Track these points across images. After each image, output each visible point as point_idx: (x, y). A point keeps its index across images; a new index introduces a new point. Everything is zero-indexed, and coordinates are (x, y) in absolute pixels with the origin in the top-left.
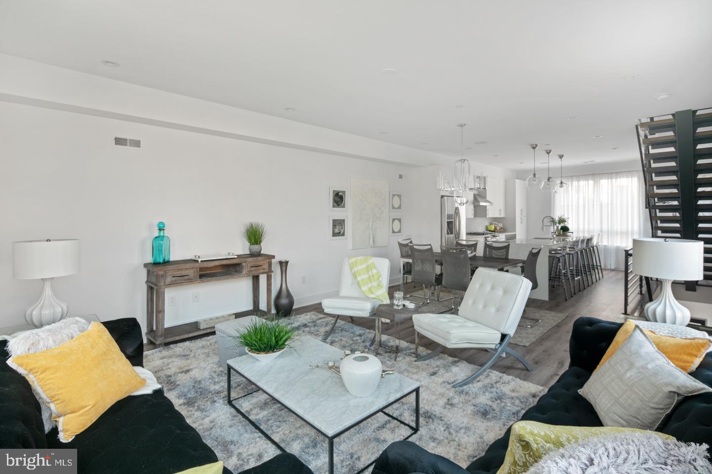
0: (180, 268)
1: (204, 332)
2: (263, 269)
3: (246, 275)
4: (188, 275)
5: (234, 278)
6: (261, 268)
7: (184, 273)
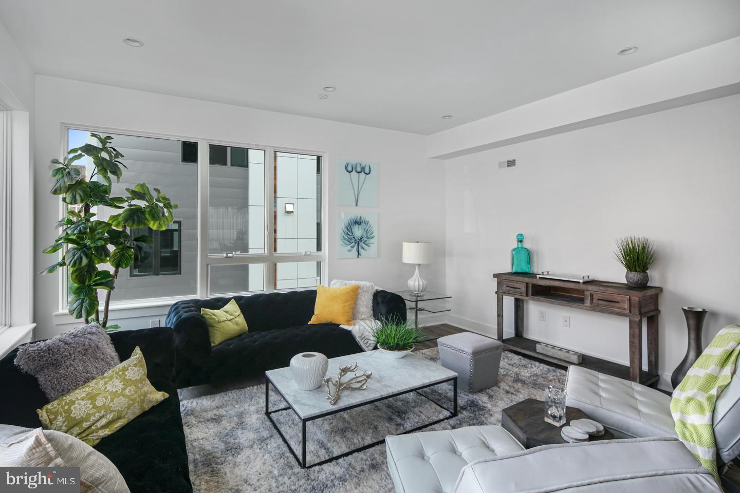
0: (511, 279)
1: (536, 355)
2: (620, 308)
3: (588, 308)
4: (520, 289)
5: (571, 307)
6: (617, 305)
7: (517, 285)
